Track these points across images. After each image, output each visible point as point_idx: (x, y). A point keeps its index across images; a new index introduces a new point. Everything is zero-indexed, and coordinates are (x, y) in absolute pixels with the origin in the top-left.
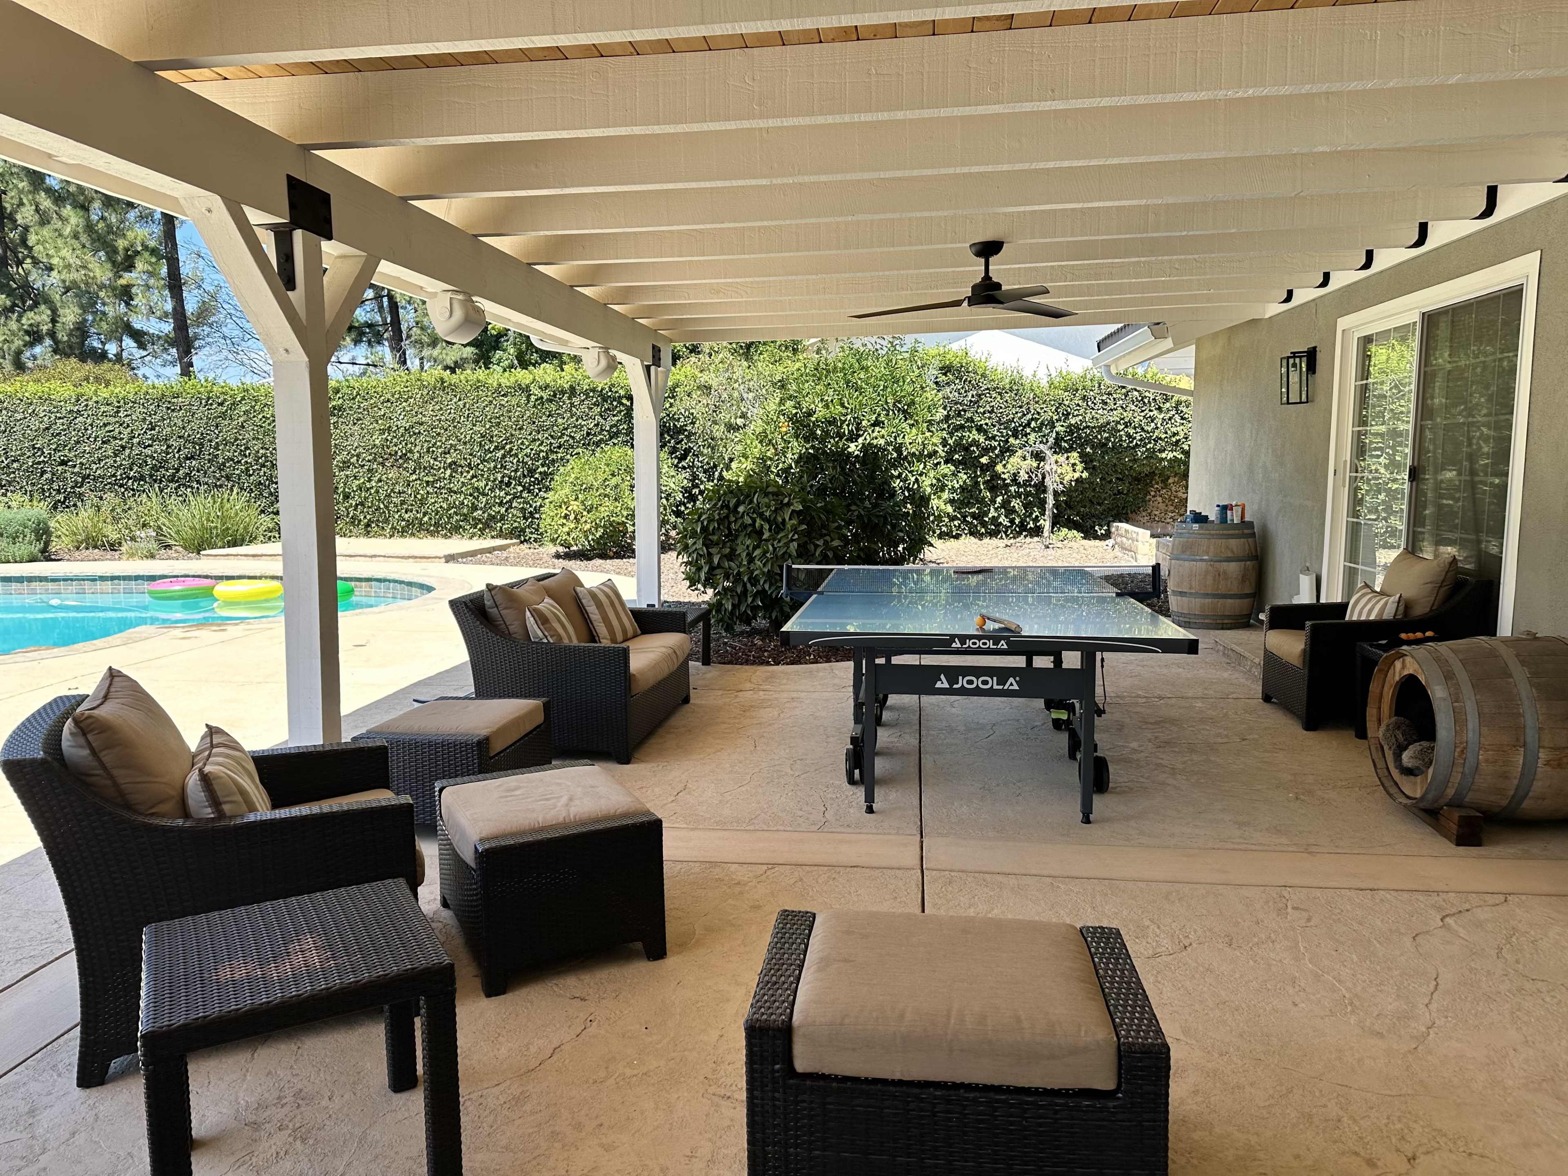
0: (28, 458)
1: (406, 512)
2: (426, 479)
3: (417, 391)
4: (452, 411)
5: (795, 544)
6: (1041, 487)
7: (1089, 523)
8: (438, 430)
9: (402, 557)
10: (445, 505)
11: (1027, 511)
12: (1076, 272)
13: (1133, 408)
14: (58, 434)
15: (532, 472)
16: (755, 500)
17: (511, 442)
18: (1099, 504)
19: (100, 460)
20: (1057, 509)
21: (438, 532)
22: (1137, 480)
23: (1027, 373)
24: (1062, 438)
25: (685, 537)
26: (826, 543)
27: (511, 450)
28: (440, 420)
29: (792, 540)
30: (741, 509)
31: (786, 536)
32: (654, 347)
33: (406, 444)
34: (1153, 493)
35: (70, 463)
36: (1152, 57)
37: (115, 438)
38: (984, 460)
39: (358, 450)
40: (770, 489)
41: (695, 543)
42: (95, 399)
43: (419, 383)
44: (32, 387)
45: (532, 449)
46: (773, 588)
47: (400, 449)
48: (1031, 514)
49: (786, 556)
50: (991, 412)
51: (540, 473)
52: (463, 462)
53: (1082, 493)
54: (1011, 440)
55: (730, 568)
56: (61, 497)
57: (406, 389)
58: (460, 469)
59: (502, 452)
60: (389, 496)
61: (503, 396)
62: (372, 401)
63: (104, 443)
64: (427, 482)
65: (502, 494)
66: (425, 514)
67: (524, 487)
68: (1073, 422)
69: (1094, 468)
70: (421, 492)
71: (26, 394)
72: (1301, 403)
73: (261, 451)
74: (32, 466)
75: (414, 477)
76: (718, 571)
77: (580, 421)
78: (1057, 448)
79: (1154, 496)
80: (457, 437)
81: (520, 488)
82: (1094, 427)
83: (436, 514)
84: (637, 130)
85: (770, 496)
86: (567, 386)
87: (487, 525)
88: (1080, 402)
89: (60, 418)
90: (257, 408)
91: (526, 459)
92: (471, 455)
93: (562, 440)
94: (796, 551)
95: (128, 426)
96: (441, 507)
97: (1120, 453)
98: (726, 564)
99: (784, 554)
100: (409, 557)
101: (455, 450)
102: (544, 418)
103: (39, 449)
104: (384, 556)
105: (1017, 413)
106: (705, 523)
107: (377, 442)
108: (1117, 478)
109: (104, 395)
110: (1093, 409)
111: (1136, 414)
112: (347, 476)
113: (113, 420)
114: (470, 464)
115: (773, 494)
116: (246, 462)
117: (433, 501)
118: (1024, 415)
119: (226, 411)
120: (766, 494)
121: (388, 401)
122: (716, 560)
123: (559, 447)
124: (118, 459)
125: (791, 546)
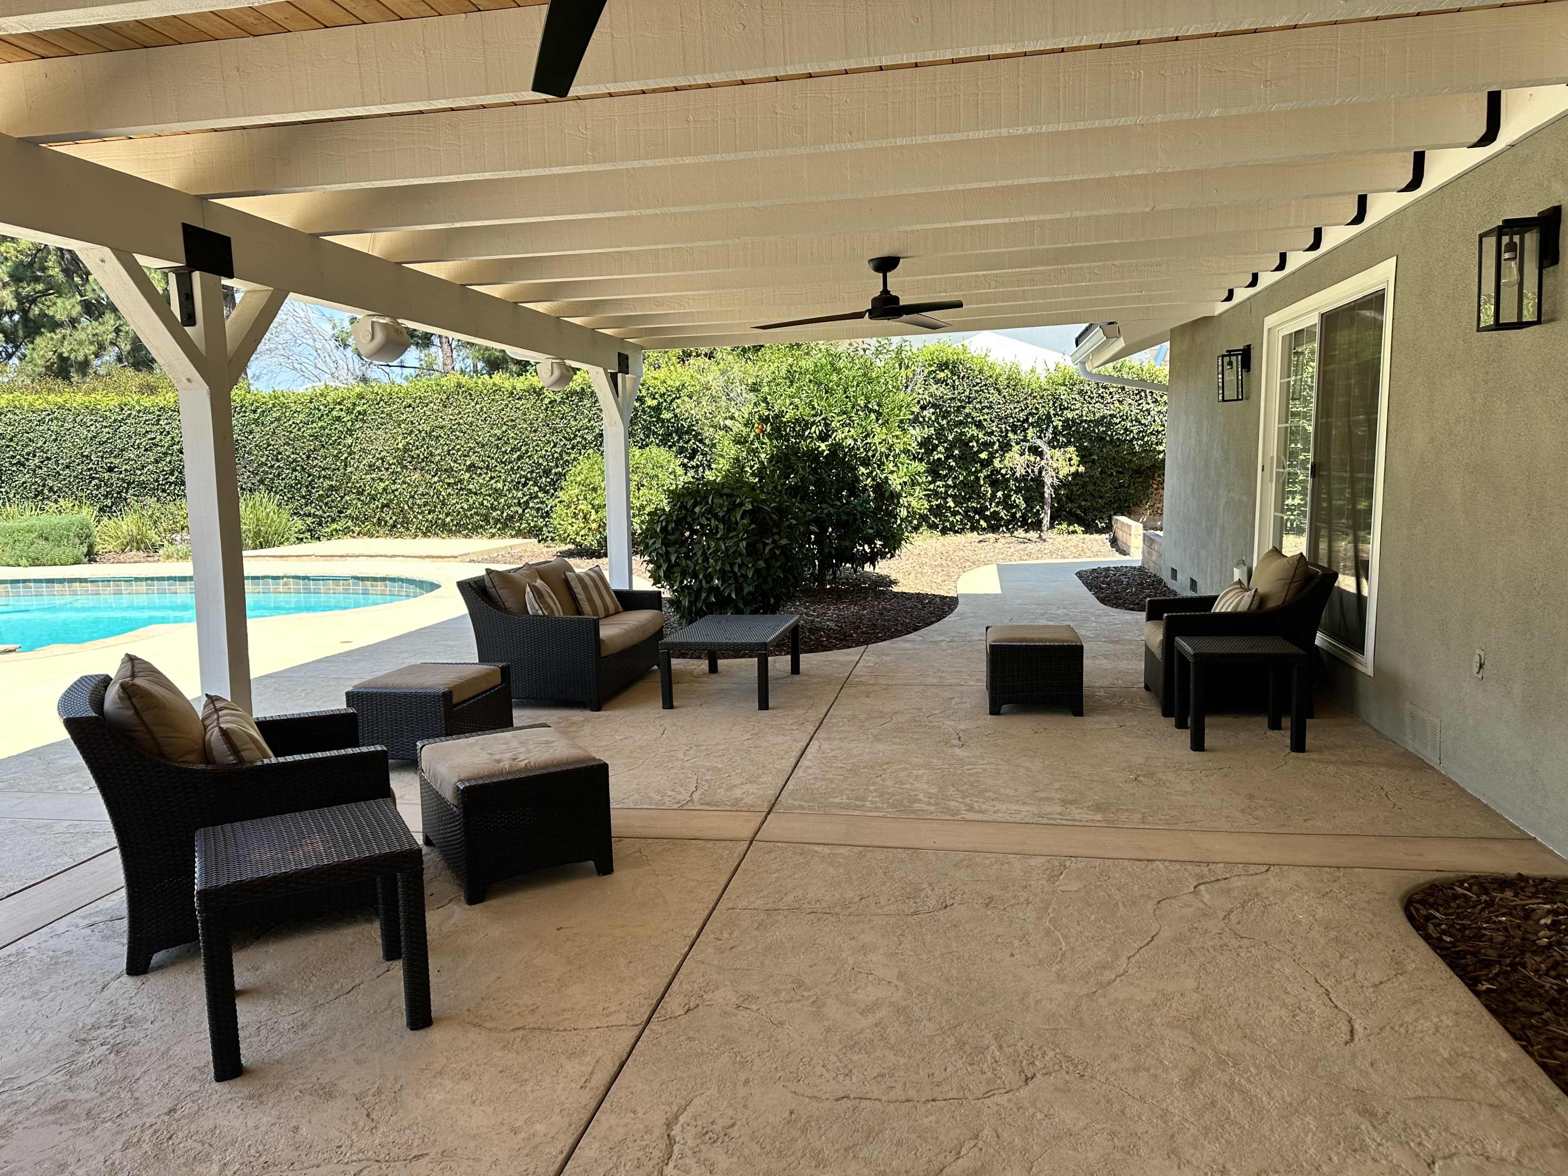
0: (78, 465)
1: (429, 513)
2: (447, 481)
3: (437, 395)
4: (471, 415)
5: (744, 543)
6: (1039, 482)
7: (1090, 517)
8: (458, 433)
9: (420, 557)
10: (466, 507)
11: (1027, 505)
12: (1000, 280)
13: (1130, 401)
14: (104, 443)
15: (547, 472)
16: (710, 502)
17: (526, 444)
18: (1101, 498)
19: (143, 467)
20: (1058, 503)
21: (460, 532)
22: (1138, 472)
23: (1025, 368)
24: (1060, 433)
25: (646, 537)
26: (774, 541)
27: (527, 451)
28: (459, 424)
29: (742, 540)
30: (697, 510)
31: (737, 535)
32: (620, 355)
33: (428, 448)
34: (1155, 486)
35: (116, 470)
36: (938, 99)
37: (156, 445)
38: (984, 455)
39: (383, 454)
40: (726, 491)
41: (654, 543)
42: (137, 408)
43: (439, 388)
44: (80, 398)
45: (546, 451)
46: (726, 585)
47: (422, 452)
48: (1032, 508)
49: (737, 555)
50: (990, 407)
51: (556, 474)
52: (481, 464)
53: (1083, 487)
54: (1010, 435)
55: (687, 566)
56: (109, 502)
57: (426, 394)
58: (479, 471)
59: (518, 453)
60: (412, 497)
61: (518, 399)
62: (395, 406)
63: (146, 450)
64: (449, 484)
65: (520, 494)
66: (447, 515)
67: (540, 487)
68: (1070, 416)
69: (1093, 461)
70: (443, 493)
71: (75, 405)
72: (1238, 400)
73: (292, 456)
74: (81, 473)
75: (436, 479)
76: (676, 569)
77: (592, 422)
78: (1053, 444)
79: (1156, 489)
80: (475, 440)
81: (536, 489)
82: (1091, 421)
83: (458, 515)
84: (488, 176)
85: (725, 497)
86: (578, 389)
87: (505, 526)
88: (1077, 397)
89: (106, 427)
90: (287, 414)
91: (541, 461)
92: (489, 457)
93: (575, 441)
94: (746, 549)
95: (168, 433)
96: (462, 508)
97: (1118, 446)
98: (684, 562)
99: (734, 552)
100: (428, 557)
101: (474, 453)
102: (558, 420)
103: (87, 457)
104: (403, 556)
105: (1015, 408)
106: (664, 524)
107: (400, 446)
108: (1118, 472)
109: (146, 405)
110: (1090, 403)
111: (1133, 408)
112: (373, 479)
113: (155, 428)
114: (488, 466)
115: (727, 495)
116: (279, 467)
117: (454, 501)
118: (1022, 410)
119: (259, 418)
120: (721, 496)
121: (410, 406)
122: (673, 559)
123: (573, 448)
124: (160, 465)
125: (741, 545)
